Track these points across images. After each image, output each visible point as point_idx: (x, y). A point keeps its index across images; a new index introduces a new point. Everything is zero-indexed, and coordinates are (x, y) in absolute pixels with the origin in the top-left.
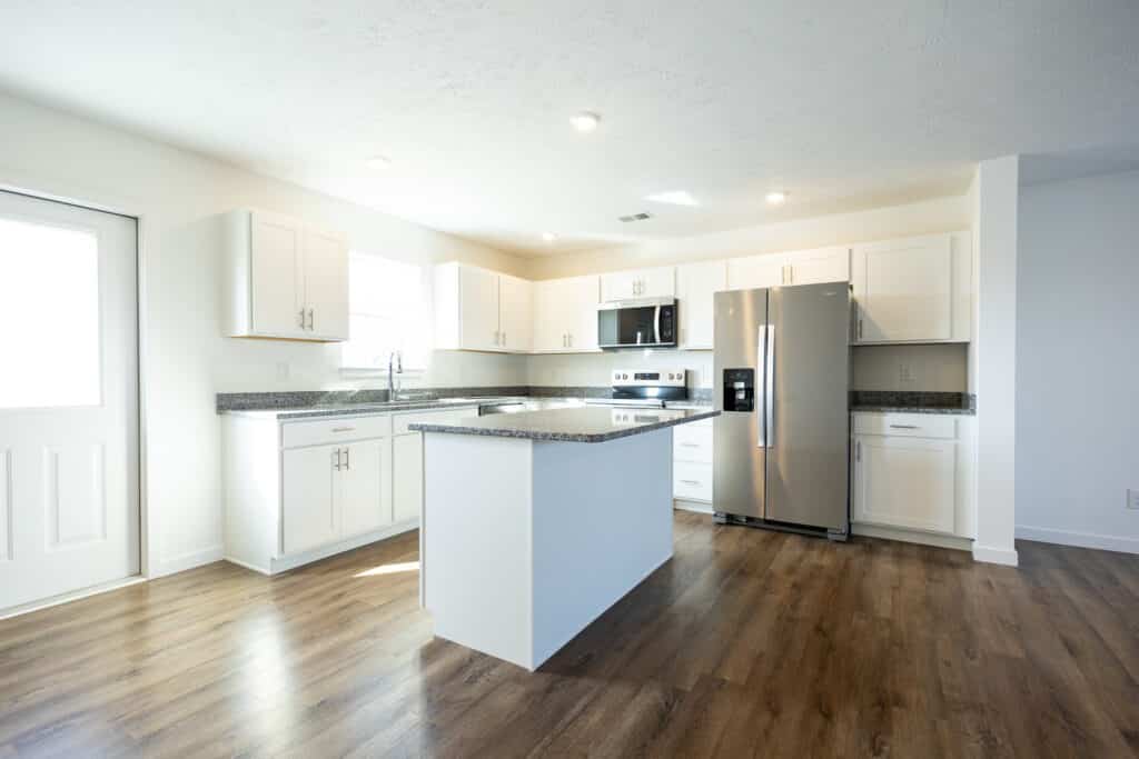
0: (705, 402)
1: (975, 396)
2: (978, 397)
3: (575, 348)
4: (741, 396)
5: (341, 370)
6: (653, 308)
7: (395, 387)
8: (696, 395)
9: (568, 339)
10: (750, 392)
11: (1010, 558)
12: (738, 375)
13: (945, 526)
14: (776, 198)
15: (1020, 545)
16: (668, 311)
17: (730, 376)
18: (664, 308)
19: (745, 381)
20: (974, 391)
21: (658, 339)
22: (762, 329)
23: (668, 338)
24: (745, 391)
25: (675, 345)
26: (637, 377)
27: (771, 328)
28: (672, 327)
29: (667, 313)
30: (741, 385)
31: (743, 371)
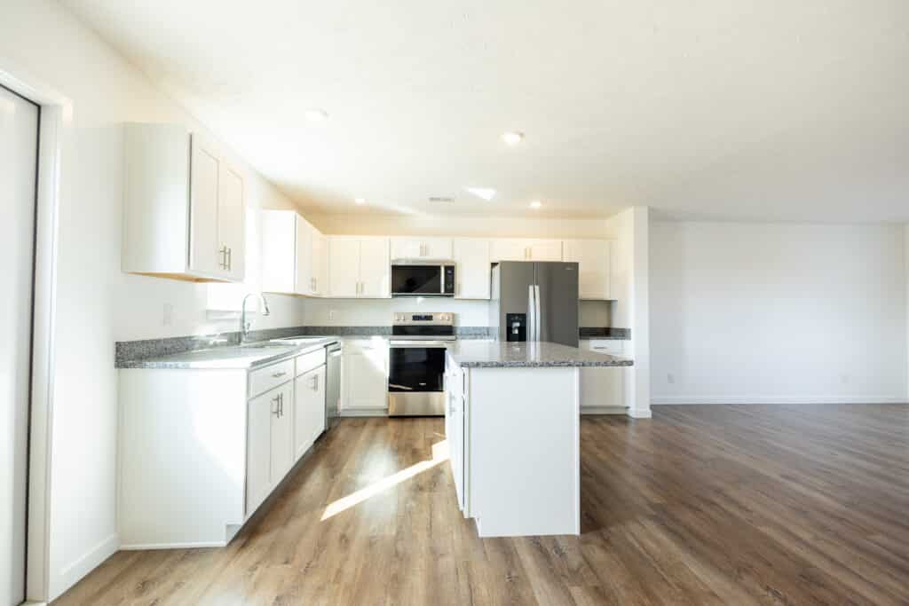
0: (479, 337)
1: (629, 330)
2: (632, 331)
3: (366, 294)
4: (516, 332)
5: (208, 312)
6: (439, 268)
7: (247, 331)
8: (458, 332)
9: (360, 286)
10: (523, 330)
11: (648, 414)
12: (517, 318)
13: (617, 402)
14: (536, 205)
15: (652, 407)
16: (450, 270)
17: (510, 318)
18: (447, 268)
19: (520, 322)
20: (628, 327)
21: (443, 290)
22: (531, 288)
23: (450, 290)
24: (519, 328)
25: (453, 296)
26: (415, 318)
27: (537, 288)
28: (453, 282)
29: (449, 272)
30: (518, 324)
31: (519, 315)
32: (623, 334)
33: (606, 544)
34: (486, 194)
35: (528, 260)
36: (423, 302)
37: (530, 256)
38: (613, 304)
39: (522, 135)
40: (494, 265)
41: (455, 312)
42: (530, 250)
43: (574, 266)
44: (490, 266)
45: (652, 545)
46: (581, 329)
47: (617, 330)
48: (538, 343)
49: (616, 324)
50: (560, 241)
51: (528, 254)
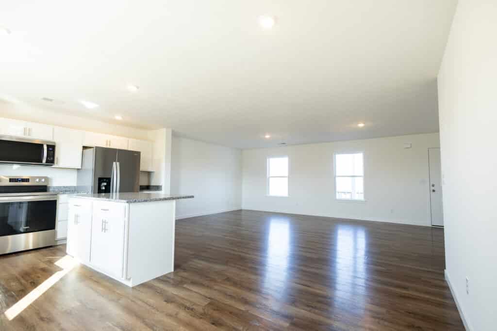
1: (161, 186)
2: (163, 187)
4: (104, 188)
6: (41, 146)
8: (51, 190)
10: (107, 187)
16: (52, 148)
17: (101, 180)
18: (48, 146)
19: (107, 183)
20: (160, 185)
21: (44, 161)
22: (114, 163)
23: (51, 161)
24: (105, 186)
25: (51, 165)
26: (11, 180)
27: (118, 163)
28: (53, 156)
29: (51, 149)
30: (105, 184)
31: (106, 179)
32: (158, 188)
33: (185, 270)
34: (90, 106)
35: (108, 147)
36: (19, 168)
37: (110, 145)
38: (152, 173)
39: (138, 88)
40: (85, 148)
41: (49, 176)
42: (110, 142)
43: (139, 153)
44: (81, 148)
45: (199, 265)
46: (141, 186)
47: (154, 186)
48: (118, 193)
49: (153, 183)
50: (128, 139)
51: (108, 143)
